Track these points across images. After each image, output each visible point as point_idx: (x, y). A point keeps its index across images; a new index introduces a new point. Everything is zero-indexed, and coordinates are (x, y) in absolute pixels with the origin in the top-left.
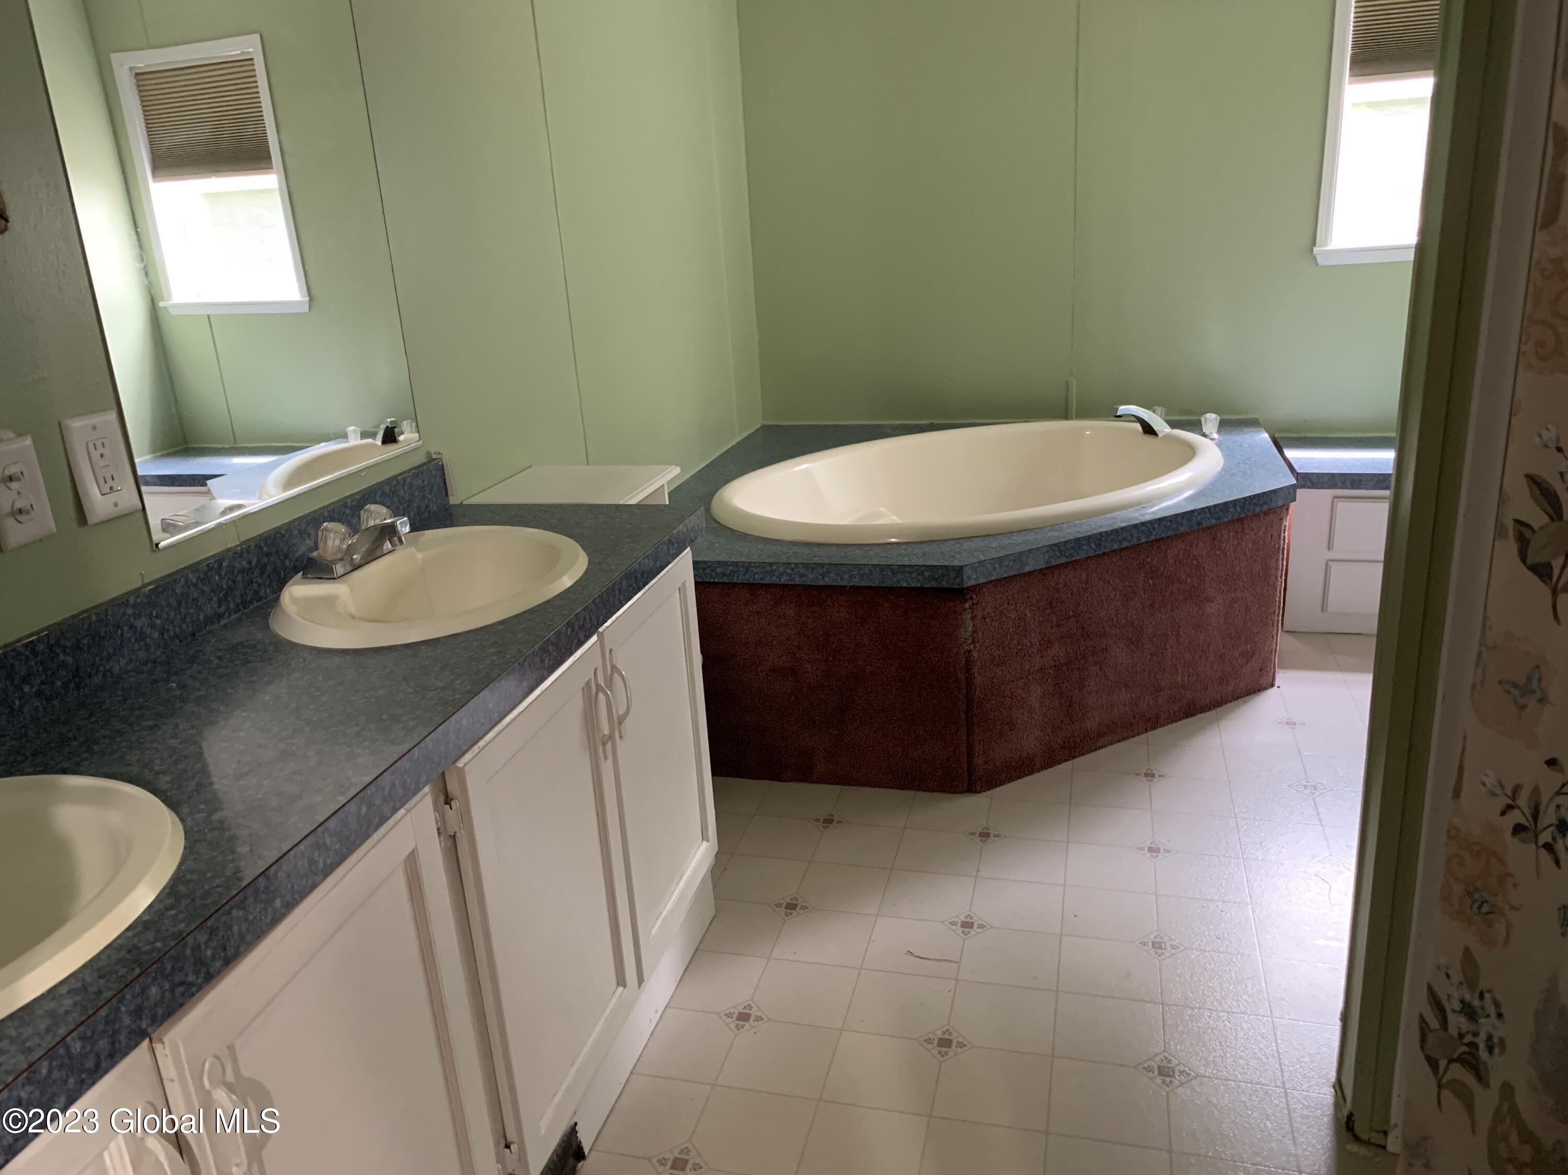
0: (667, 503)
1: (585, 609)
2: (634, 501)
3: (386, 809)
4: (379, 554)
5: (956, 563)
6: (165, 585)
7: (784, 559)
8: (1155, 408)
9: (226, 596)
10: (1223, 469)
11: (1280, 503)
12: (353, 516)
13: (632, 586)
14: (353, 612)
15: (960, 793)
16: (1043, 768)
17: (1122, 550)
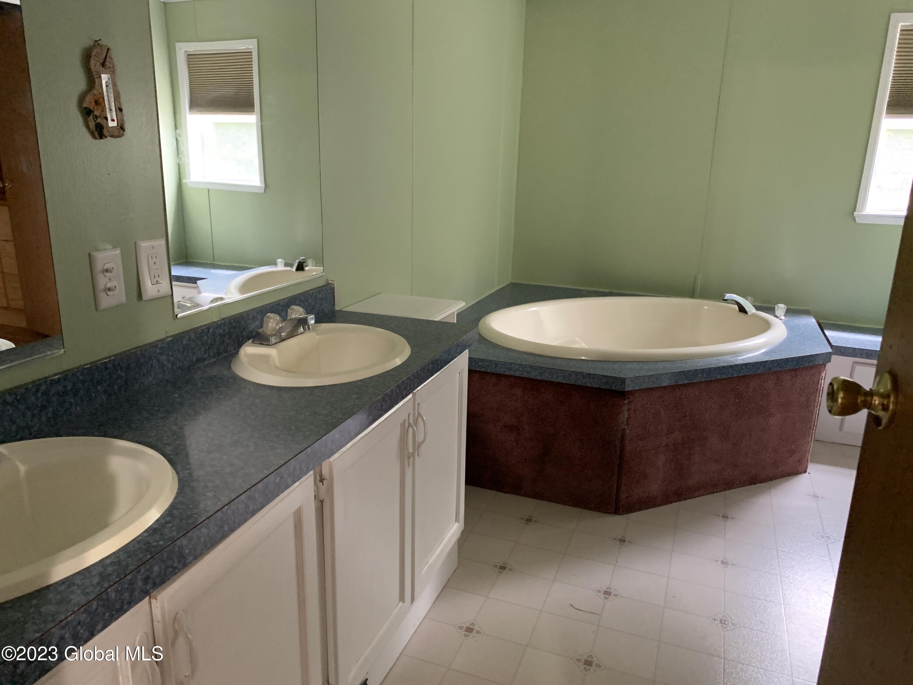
0: (455, 322)
1: (408, 379)
2: (437, 319)
3: (289, 481)
4: (295, 334)
5: (622, 376)
6: (178, 338)
7: (519, 362)
8: (747, 297)
9: (209, 348)
10: (786, 338)
11: (821, 363)
12: (282, 311)
13: (434, 368)
14: (278, 365)
15: (609, 513)
16: (661, 505)
17: (721, 380)
